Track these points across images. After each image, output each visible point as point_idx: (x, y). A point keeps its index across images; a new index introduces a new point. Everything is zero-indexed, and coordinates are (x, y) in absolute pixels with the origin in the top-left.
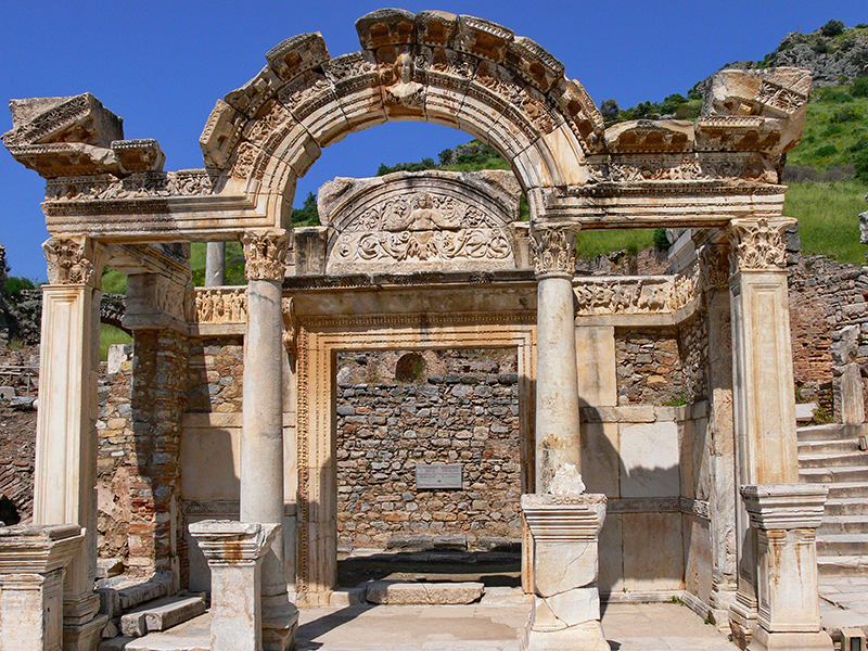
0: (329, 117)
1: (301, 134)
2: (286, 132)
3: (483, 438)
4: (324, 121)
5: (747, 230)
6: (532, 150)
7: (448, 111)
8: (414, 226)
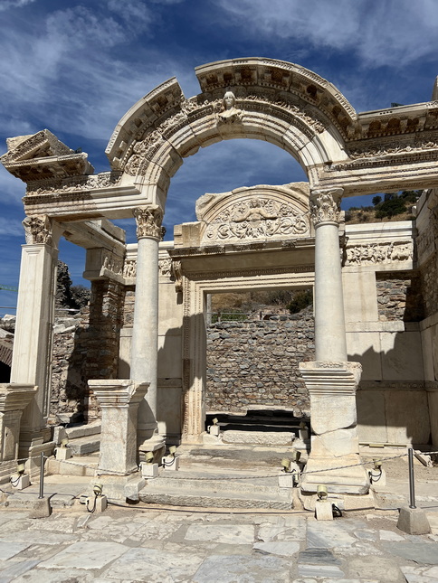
1: (168, 147)
2: (159, 146)
3: (303, 351)
4: (182, 138)
6: (310, 145)
7: (257, 125)
8: (250, 218)
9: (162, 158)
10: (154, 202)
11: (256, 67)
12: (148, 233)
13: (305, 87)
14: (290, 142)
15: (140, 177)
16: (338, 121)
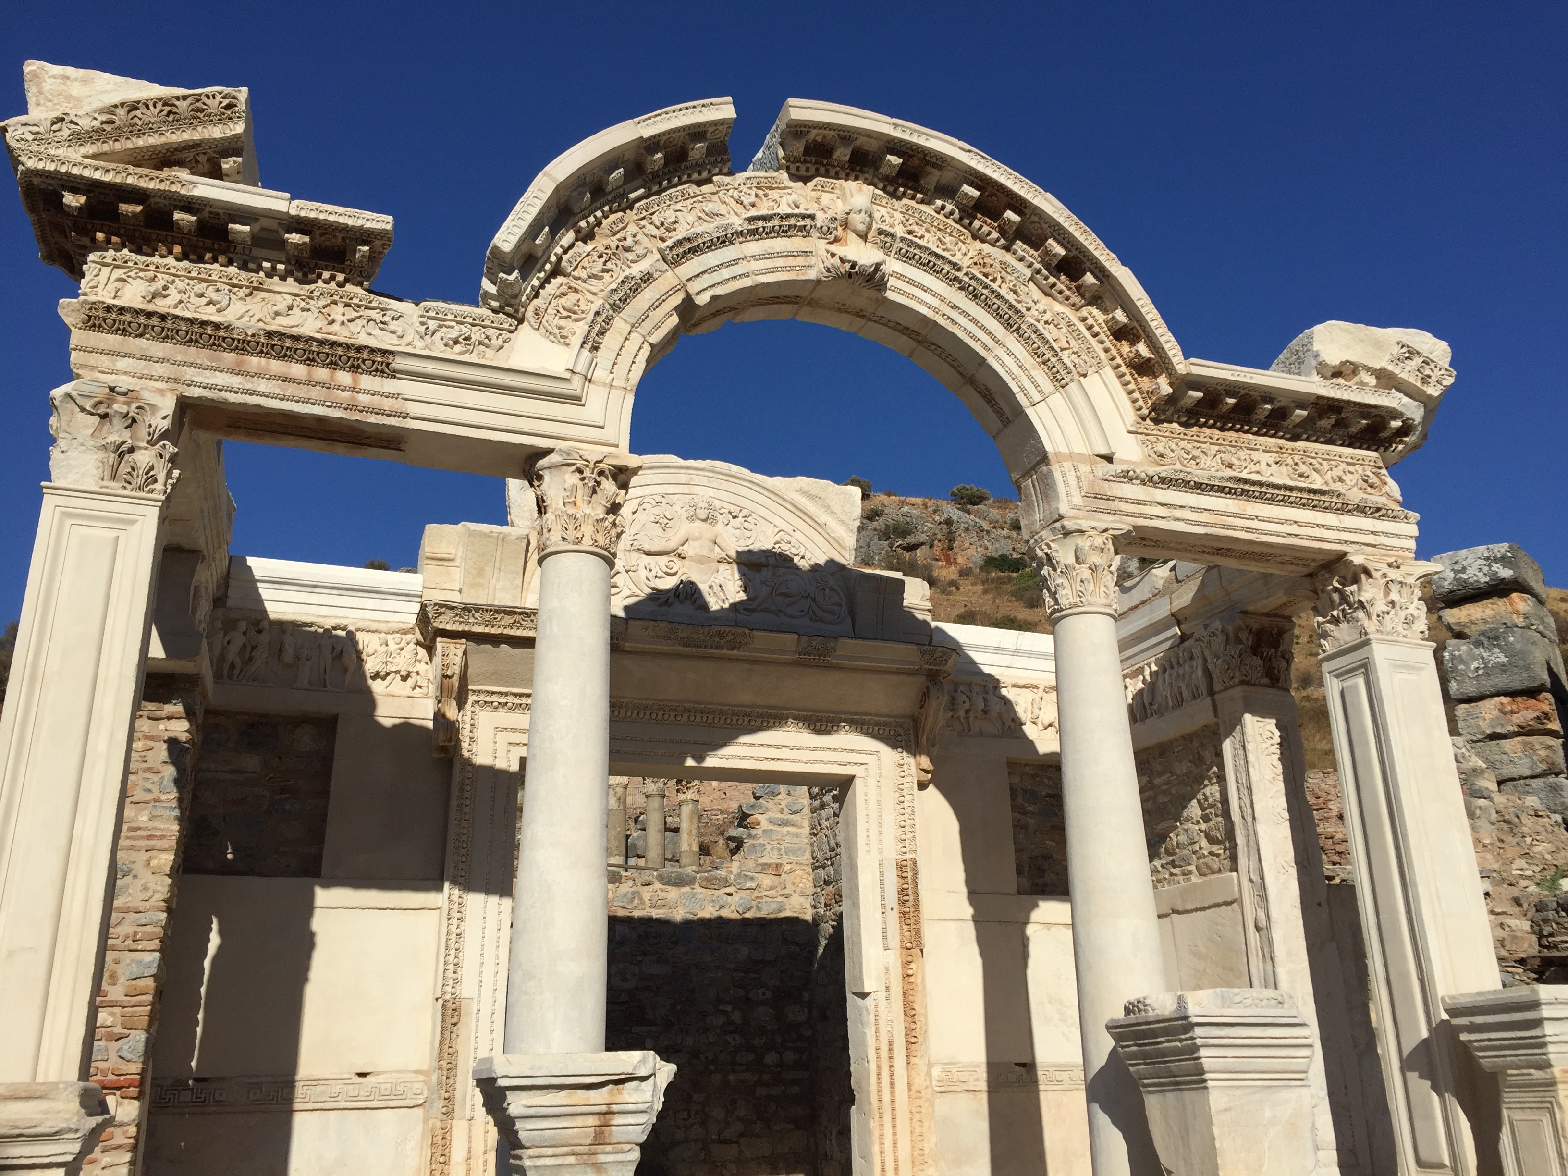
0: (726, 273)
1: (674, 290)
2: (648, 278)
4: (716, 277)
5: (1372, 573)
6: (1058, 401)
7: (923, 309)
9: (654, 316)
10: (625, 442)
13: (1057, 255)
14: (1006, 379)
15: (585, 354)
16: (1128, 360)
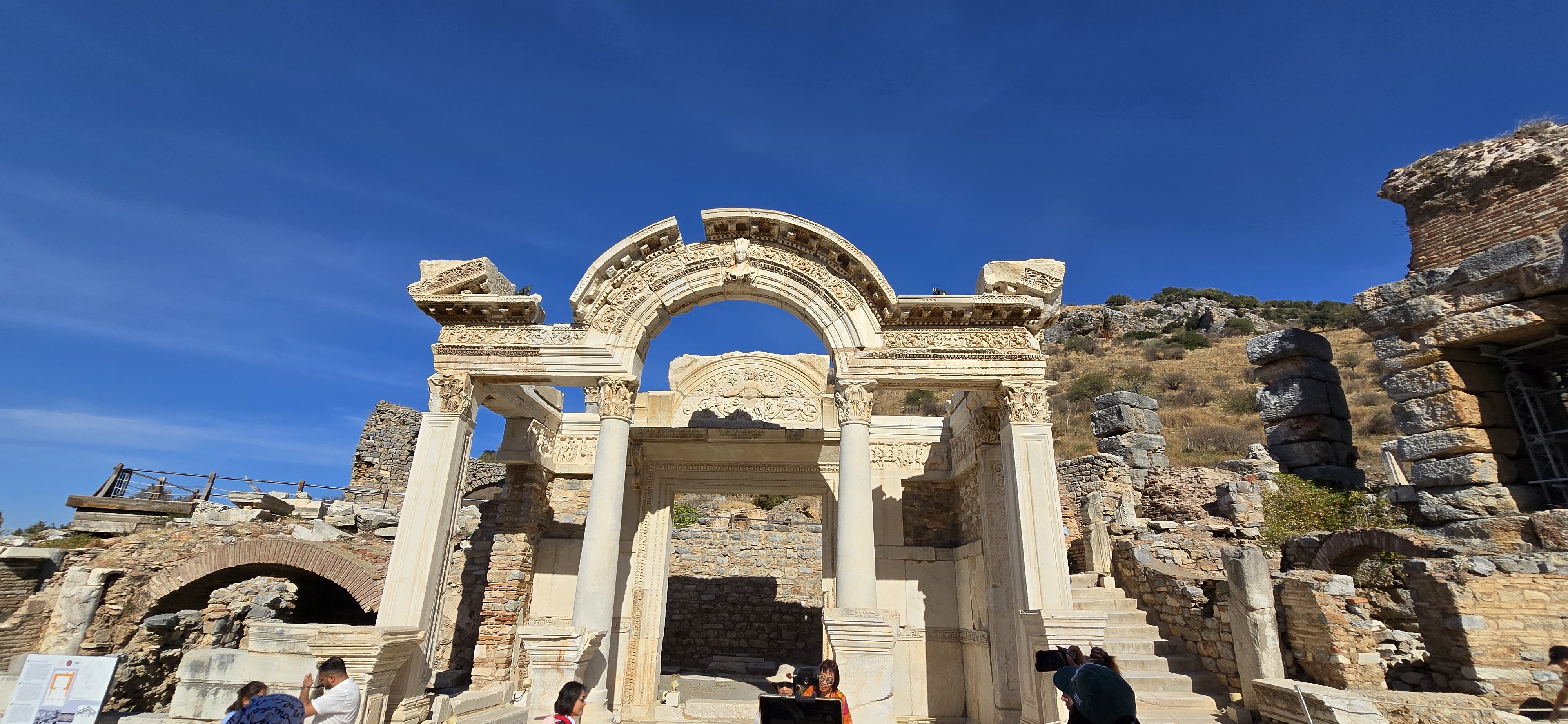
0: (679, 290)
1: (655, 302)
2: (643, 299)
3: (792, 577)
4: (675, 293)
5: (1016, 390)
6: (839, 323)
7: (774, 290)
8: (743, 394)
9: (646, 315)
10: (630, 371)
11: (776, 223)
12: (618, 412)
13: (835, 255)
14: (814, 316)
15: (614, 336)
16: (873, 300)
